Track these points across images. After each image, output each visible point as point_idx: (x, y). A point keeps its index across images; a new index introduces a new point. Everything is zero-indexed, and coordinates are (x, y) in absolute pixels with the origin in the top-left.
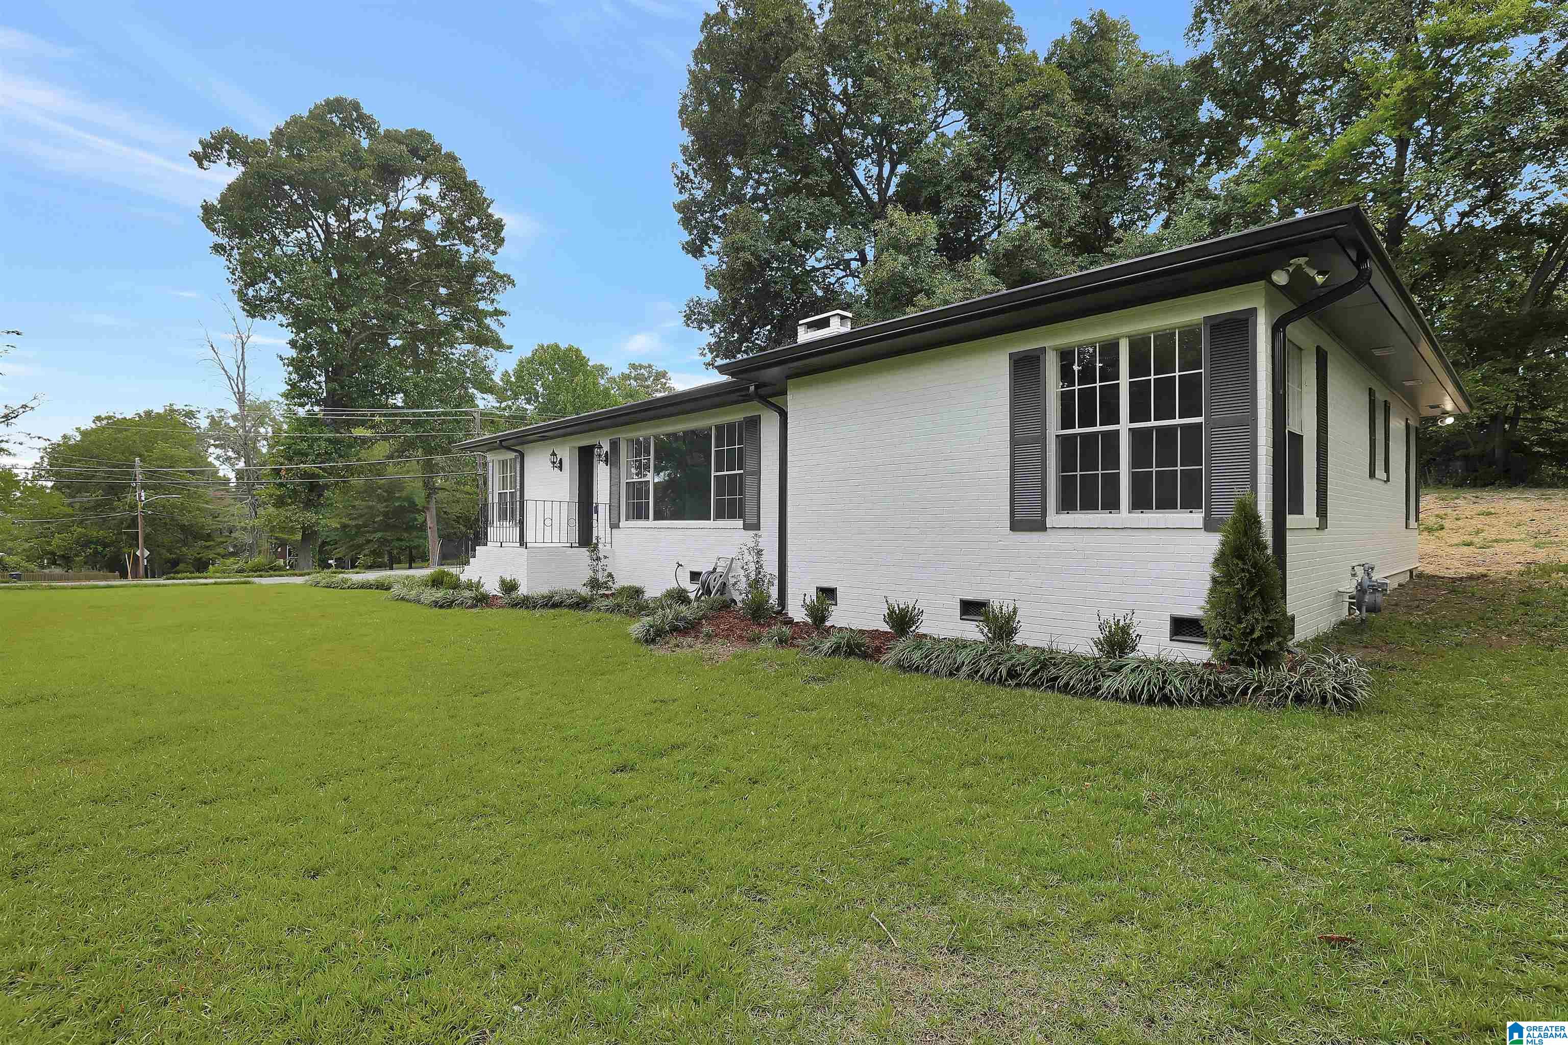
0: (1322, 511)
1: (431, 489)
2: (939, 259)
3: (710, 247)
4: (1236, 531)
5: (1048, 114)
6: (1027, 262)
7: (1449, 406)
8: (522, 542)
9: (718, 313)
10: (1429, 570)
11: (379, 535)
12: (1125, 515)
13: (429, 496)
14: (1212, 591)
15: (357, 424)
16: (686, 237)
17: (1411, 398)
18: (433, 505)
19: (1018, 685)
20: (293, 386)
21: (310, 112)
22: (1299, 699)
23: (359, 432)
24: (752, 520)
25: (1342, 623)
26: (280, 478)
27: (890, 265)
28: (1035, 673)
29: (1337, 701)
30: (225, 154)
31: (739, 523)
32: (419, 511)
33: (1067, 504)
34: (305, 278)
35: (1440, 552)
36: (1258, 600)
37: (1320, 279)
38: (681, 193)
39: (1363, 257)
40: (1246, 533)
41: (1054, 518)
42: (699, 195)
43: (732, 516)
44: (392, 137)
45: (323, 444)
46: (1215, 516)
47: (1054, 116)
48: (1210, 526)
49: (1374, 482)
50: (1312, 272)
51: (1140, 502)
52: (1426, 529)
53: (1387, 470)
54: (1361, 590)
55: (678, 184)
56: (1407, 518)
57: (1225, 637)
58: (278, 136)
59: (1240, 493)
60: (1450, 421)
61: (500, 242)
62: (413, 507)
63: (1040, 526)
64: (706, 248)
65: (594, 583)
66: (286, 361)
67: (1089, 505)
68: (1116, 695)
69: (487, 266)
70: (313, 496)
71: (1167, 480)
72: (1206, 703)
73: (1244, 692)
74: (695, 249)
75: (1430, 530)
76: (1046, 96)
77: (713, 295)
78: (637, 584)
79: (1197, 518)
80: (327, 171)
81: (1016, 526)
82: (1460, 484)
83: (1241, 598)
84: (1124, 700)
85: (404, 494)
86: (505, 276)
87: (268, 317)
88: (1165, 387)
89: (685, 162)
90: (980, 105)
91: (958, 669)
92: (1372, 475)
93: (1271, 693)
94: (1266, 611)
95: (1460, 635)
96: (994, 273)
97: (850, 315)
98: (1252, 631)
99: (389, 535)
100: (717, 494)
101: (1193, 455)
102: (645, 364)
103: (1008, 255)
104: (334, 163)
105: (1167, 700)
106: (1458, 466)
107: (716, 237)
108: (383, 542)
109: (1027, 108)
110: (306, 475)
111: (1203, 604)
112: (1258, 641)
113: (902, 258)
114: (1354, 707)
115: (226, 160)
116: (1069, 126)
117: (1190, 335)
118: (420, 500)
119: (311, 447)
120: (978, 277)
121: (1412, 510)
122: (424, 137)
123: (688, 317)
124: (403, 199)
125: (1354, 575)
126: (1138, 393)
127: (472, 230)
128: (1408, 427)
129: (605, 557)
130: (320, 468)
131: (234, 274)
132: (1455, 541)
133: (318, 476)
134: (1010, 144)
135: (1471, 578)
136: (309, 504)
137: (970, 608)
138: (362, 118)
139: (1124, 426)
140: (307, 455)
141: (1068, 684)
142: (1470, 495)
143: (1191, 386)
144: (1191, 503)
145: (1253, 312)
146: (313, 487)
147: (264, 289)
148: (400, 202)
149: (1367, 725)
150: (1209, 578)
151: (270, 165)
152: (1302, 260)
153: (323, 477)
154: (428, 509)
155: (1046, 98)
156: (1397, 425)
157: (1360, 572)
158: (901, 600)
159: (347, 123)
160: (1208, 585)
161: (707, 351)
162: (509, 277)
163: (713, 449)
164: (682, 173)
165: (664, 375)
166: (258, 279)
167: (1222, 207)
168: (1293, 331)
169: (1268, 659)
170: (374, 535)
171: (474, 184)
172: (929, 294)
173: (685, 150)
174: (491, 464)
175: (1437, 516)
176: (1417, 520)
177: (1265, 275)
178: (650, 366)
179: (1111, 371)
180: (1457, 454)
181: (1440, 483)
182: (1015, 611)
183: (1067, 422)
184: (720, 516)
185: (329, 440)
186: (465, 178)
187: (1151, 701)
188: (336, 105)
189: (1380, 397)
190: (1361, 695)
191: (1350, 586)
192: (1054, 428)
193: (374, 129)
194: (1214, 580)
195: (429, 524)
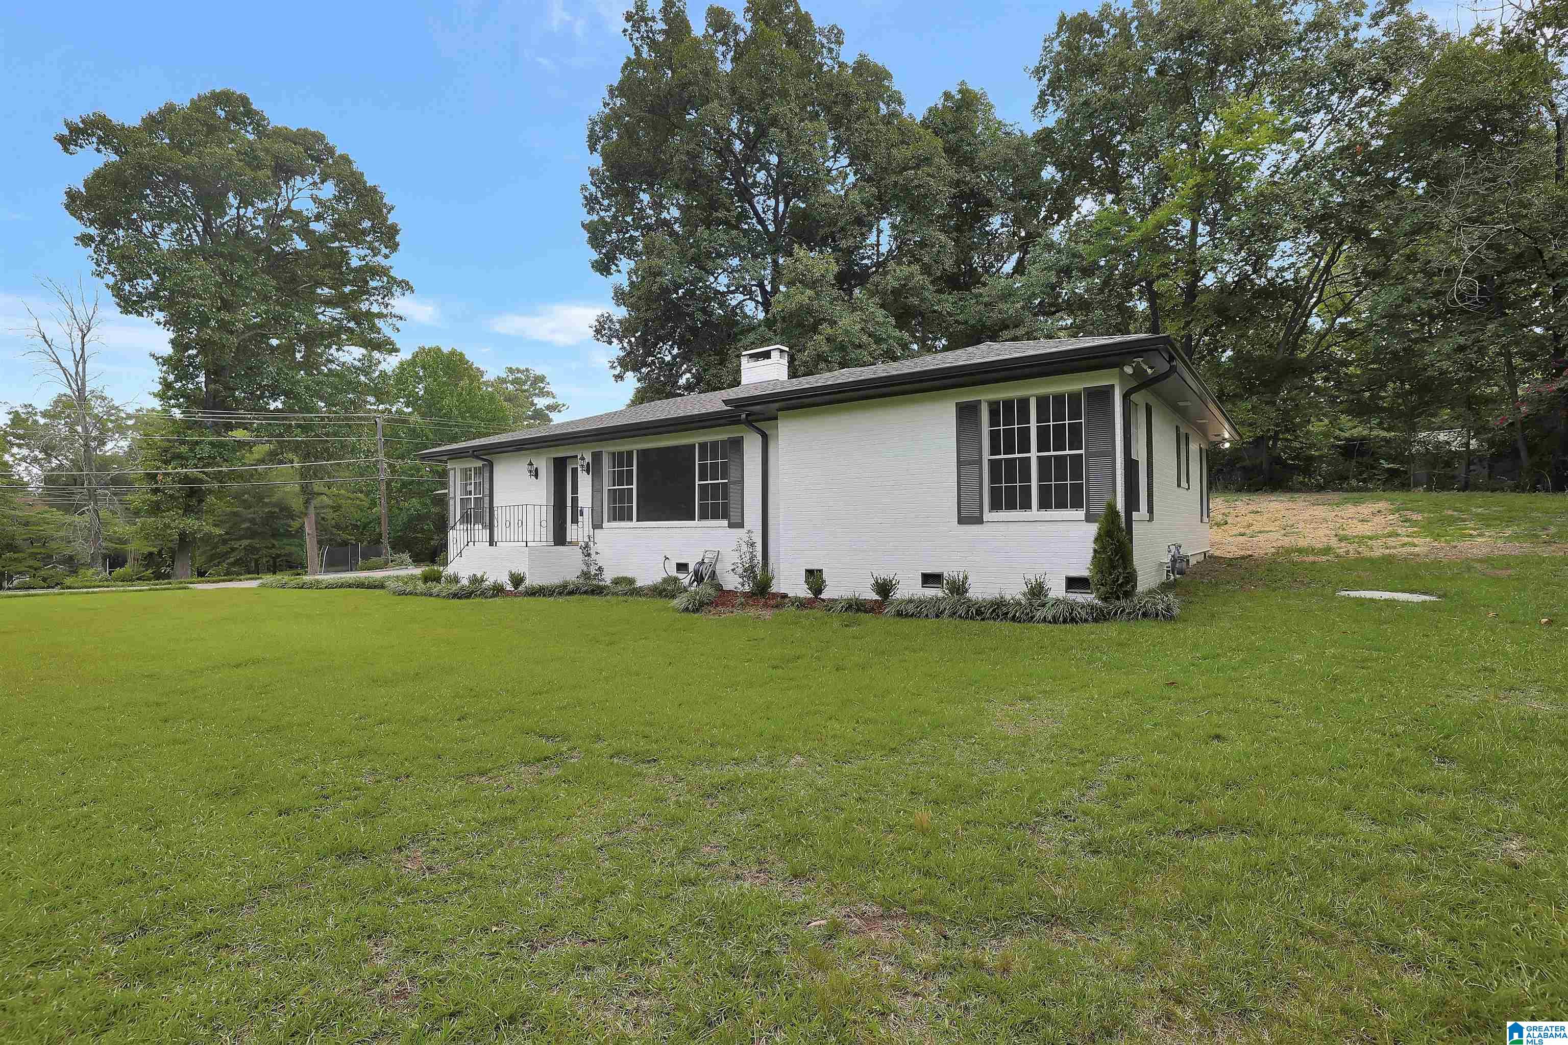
0: (1150, 510)
1: (308, 494)
2: (835, 292)
3: (617, 265)
4: (1107, 521)
5: (929, 175)
6: (911, 299)
7: (1227, 436)
8: (492, 542)
9: (627, 328)
10: (1217, 553)
11: (245, 542)
12: (1035, 512)
13: (307, 502)
14: (1094, 557)
15: (238, 426)
16: (595, 256)
17: (1202, 431)
18: (312, 511)
19: (983, 619)
20: (167, 386)
21: (192, 101)
22: (1145, 615)
23: (240, 434)
24: (735, 519)
25: (1163, 583)
26: (157, 483)
27: (799, 298)
28: (994, 611)
29: (1164, 616)
30: (95, 140)
31: (725, 523)
32: (292, 517)
33: (995, 506)
34: (194, 277)
35: (1224, 541)
36: (1121, 561)
37: (1149, 371)
38: (589, 213)
39: (1172, 358)
40: (1113, 523)
41: (988, 516)
42: (607, 216)
43: (715, 517)
44: (283, 135)
45: (207, 448)
46: (1093, 511)
47: (933, 176)
48: (1089, 518)
49: (1180, 490)
50: (1145, 367)
51: (1044, 504)
52: (1216, 524)
53: (1188, 482)
54: (1174, 561)
55: (586, 205)
56: (1202, 515)
57: (1102, 585)
58: (152, 123)
59: (1108, 497)
60: (1227, 445)
61: (394, 247)
62: (286, 511)
63: (979, 520)
64: (614, 267)
65: (586, 575)
66: (160, 360)
67: (1011, 506)
68: (1045, 620)
69: (383, 272)
70: (194, 502)
71: (1061, 489)
72: (1096, 620)
73: (1116, 614)
74: (603, 267)
75: (1218, 525)
76: (927, 159)
77: (621, 313)
78: (629, 575)
79: (1080, 514)
80: (222, 168)
81: (962, 521)
82: (1239, 490)
83: (1111, 560)
84: (1050, 622)
85: (274, 499)
86: (403, 281)
87: (145, 314)
88: (1059, 429)
89: (594, 184)
90: (866, 157)
91: (942, 612)
92: (1179, 485)
93: (1130, 613)
94: (1125, 568)
95: (1229, 587)
96: (882, 306)
97: (787, 349)
98: (1118, 580)
99: (256, 542)
100: (700, 499)
101: (1077, 474)
102: (522, 368)
103: (895, 291)
104: (230, 161)
105: (1073, 620)
106: (1238, 476)
107: (622, 256)
108: (251, 549)
109: (911, 168)
110: (186, 479)
111: (1089, 566)
112: (1121, 585)
113: (809, 292)
114: (1172, 618)
115: (95, 145)
116: (945, 185)
117: (1075, 398)
118: (296, 504)
119: (191, 450)
120: (872, 310)
121: (1205, 511)
122: (319, 137)
123: (598, 331)
124: (293, 199)
125: (1169, 552)
126: (1043, 433)
127: (364, 232)
128: (1201, 448)
129: (597, 553)
130: (204, 473)
131: (99, 265)
132: (1235, 532)
133: (201, 481)
134: (895, 196)
135: (1243, 558)
136: (188, 510)
137: (930, 579)
138: (250, 113)
139: (1034, 454)
140: (187, 460)
141: (1015, 615)
142: (1245, 497)
143: (1075, 430)
144: (1076, 504)
145: (1113, 386)
146: (192, 493)
147: (144, 285)
148: (290, 202)
149: (1180, 626)
150: (1092, 551)
151: (154, 157)
152: (1140, 359)
153: (207, 482)
154: (306, 514)
155: (927, 161)
156: (1194, 447)
157: (1173, 548)
158: (884, 574)
159: (232, 117)
160: (1091, 554)
161: (616, 364)
162: (407, 283)
163: (697, 462)
164: (591, 194)
165: (542, 379)
166: (138, 275)
167: (1065, 261)
168: (1134, 397)
169: (1128, 595)
170: (239, 543)
171: (374, 190)
172: (832, 323)
173: (593, 173)
174: (452, 472)
175: (1223, 514)
176: (1208, 516)
177: (1119, 365)
178: (527, 370)
179: (1025, 418)
180: (1238, 466)
181: (1226, 489)
182: (966, 578)
183: (994, 450)
184: (703, 517)
185: (211, 444)
186: (365, 183)
187: (1065, 621)
188: (223, 98)
189: (1183, 430)
190: (1176, 611)
191: (1167, 559)
192: (986, 456)
193: (263, 126)
194: (1095, 551)
195: (307, 530)
